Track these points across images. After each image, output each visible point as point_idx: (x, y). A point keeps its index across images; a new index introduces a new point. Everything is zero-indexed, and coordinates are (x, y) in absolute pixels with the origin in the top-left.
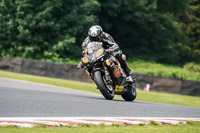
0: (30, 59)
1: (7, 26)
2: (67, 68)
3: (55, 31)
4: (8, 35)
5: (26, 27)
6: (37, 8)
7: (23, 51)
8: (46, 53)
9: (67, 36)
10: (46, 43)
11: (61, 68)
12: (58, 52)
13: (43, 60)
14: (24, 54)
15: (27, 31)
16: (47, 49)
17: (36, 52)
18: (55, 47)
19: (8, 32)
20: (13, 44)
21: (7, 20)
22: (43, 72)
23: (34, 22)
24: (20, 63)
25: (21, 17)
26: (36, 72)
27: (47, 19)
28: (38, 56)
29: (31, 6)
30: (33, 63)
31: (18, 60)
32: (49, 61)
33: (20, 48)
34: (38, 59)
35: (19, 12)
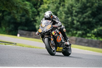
0: (80, 38)
1: (68, 20)
2: (98, 42)
3: (93, 23)
4: (68, 25)
5: (78, 21)
6: (84, 12)
7: (76, 33)
8: (88, 35)
9: (99, 26)
10: (88, 30)
11: (96, 42)
12: (94, 34)
13: (86, 38)
14: (77, 35)
15: (78, 23)
16: (88, 32)
17: (83, 34)
18: (93, 32)
19: (69, 24)
20: (71, 30)
21: (68, 17)
22: (87, 45)
23: (82, 19)
24: (75, 40)
25: (76, 16)
26: (83, 44)
27: (89, 17)
28: (84, 36)
29: (80, 10)
30: (82, 40)
31: (74, 38)
32: (89, 39)
33: (75, 32)
34: (84, 37)
35: (74, 14)
